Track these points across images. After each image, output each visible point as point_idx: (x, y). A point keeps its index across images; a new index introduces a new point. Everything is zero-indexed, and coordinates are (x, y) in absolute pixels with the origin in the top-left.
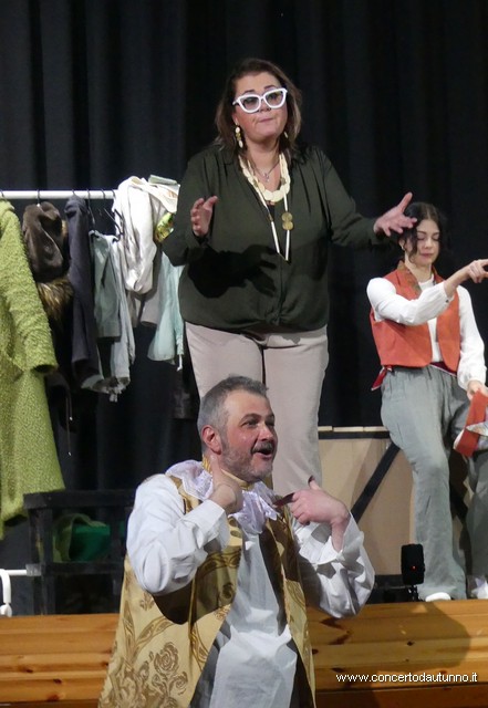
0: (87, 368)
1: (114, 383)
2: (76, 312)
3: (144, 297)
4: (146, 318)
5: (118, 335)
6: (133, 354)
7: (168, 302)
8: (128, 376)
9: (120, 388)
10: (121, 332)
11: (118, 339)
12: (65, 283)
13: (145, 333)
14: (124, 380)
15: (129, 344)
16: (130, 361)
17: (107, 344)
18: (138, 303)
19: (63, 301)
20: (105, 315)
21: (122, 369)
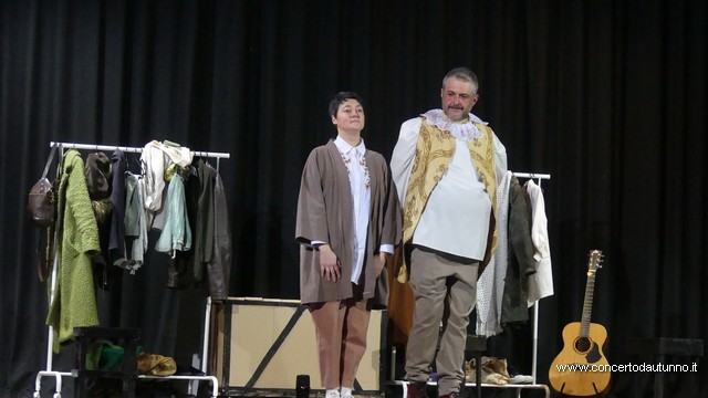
0: (117, 254)
1: (134, 263)
2: (114, 219)
3: (155, 213)
4: (155, 226)
5: (138, 235)
6: (146, 247)
7: (169, 218)
8: (142, 259)
9: (136, 267)
10: (140, 233)
11: (138, 237)
12: (108, 202)
13: (154, 235)
14: (140, 262)
15: (144, 241)
16: (144, 251)
17: (131, 240)
18: (152, 217)
19: (107, 212)
20: (131, 223)
21: (139, 255)
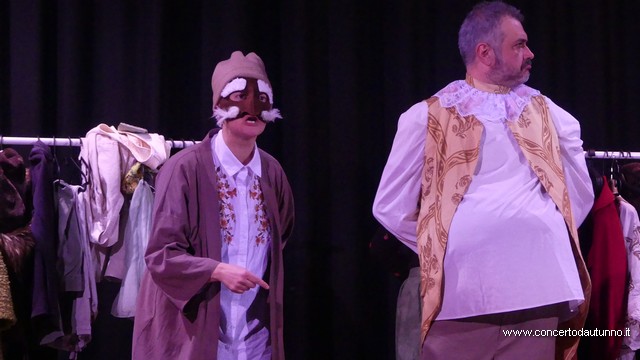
0: (46, 324)
1: (75, 339)
2: (37, 262)
3: (110, 251)
4: (110, 273)
5: (80, 289)
6: (95, 310)
7: (134, 257)
8: (89, 333)
9: (81, 345)
10: (83, 287)
11: (80, 294)
12: (26, 234)
13: (110, 288)
14: (85, 337)
15: (91, 300)
16: (92, 317)
17: (69, 299)
18: (103, 257)
19: (24, 251)
20: (67, 269)
21: (83, 326)
